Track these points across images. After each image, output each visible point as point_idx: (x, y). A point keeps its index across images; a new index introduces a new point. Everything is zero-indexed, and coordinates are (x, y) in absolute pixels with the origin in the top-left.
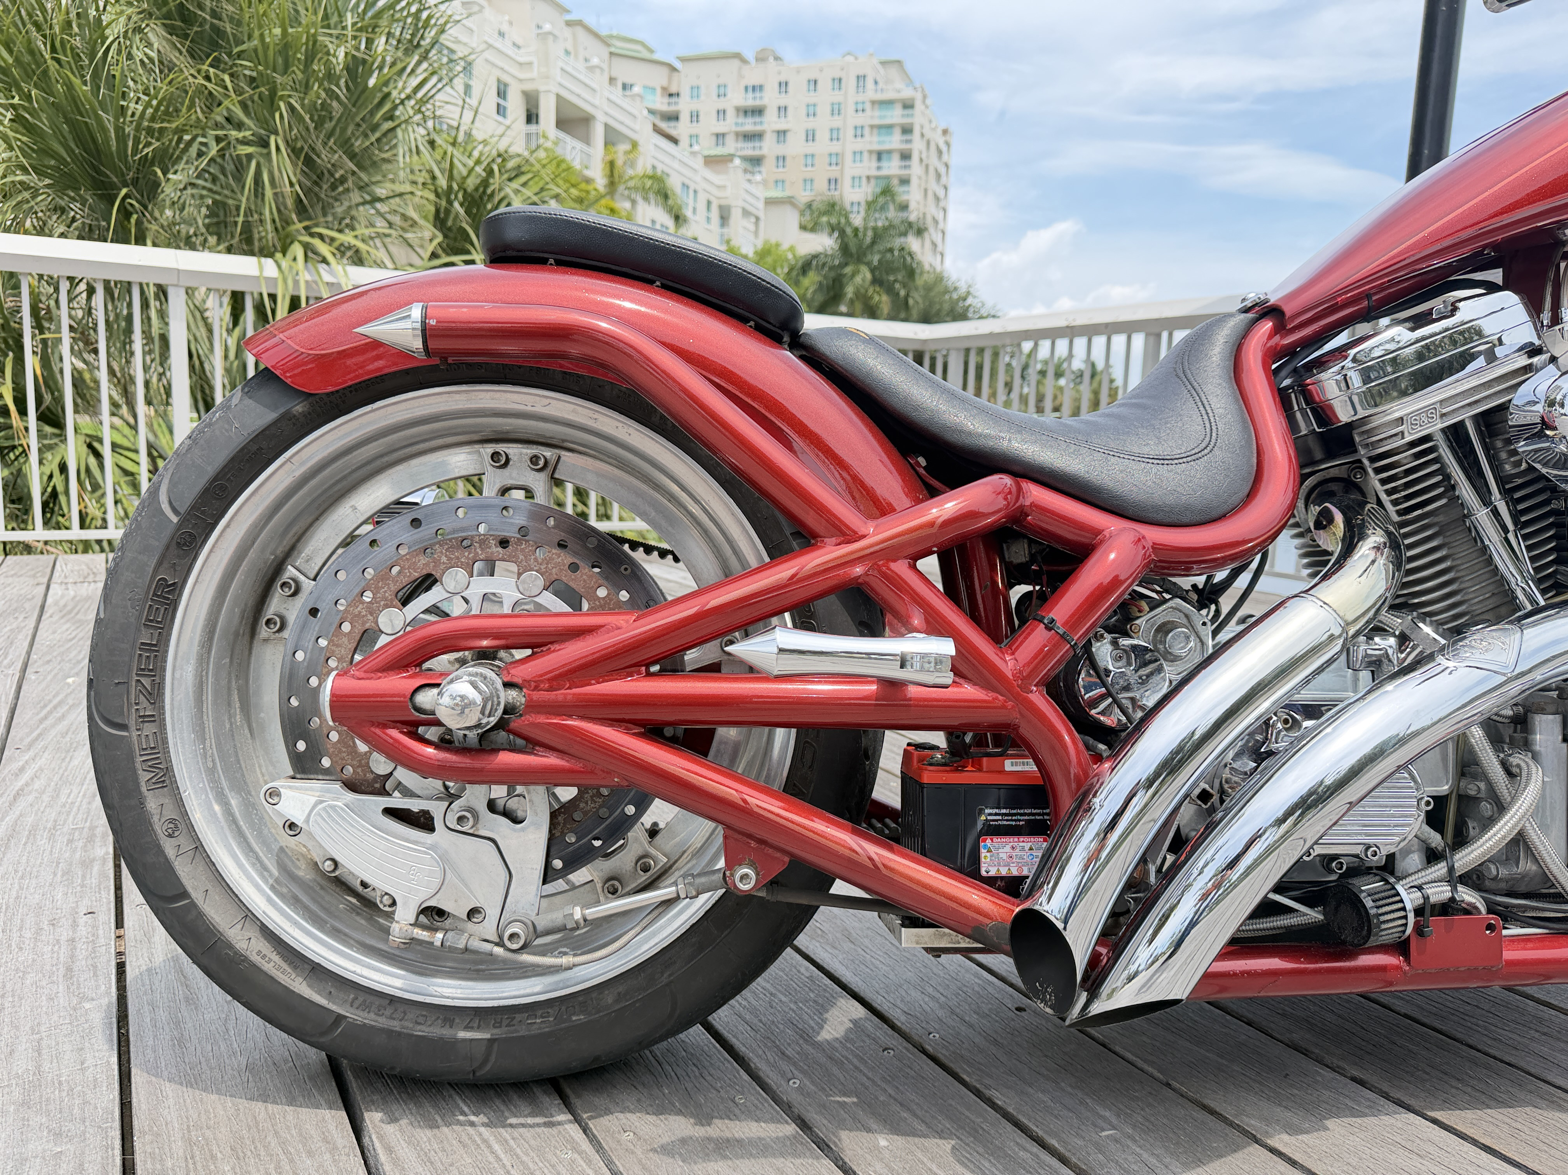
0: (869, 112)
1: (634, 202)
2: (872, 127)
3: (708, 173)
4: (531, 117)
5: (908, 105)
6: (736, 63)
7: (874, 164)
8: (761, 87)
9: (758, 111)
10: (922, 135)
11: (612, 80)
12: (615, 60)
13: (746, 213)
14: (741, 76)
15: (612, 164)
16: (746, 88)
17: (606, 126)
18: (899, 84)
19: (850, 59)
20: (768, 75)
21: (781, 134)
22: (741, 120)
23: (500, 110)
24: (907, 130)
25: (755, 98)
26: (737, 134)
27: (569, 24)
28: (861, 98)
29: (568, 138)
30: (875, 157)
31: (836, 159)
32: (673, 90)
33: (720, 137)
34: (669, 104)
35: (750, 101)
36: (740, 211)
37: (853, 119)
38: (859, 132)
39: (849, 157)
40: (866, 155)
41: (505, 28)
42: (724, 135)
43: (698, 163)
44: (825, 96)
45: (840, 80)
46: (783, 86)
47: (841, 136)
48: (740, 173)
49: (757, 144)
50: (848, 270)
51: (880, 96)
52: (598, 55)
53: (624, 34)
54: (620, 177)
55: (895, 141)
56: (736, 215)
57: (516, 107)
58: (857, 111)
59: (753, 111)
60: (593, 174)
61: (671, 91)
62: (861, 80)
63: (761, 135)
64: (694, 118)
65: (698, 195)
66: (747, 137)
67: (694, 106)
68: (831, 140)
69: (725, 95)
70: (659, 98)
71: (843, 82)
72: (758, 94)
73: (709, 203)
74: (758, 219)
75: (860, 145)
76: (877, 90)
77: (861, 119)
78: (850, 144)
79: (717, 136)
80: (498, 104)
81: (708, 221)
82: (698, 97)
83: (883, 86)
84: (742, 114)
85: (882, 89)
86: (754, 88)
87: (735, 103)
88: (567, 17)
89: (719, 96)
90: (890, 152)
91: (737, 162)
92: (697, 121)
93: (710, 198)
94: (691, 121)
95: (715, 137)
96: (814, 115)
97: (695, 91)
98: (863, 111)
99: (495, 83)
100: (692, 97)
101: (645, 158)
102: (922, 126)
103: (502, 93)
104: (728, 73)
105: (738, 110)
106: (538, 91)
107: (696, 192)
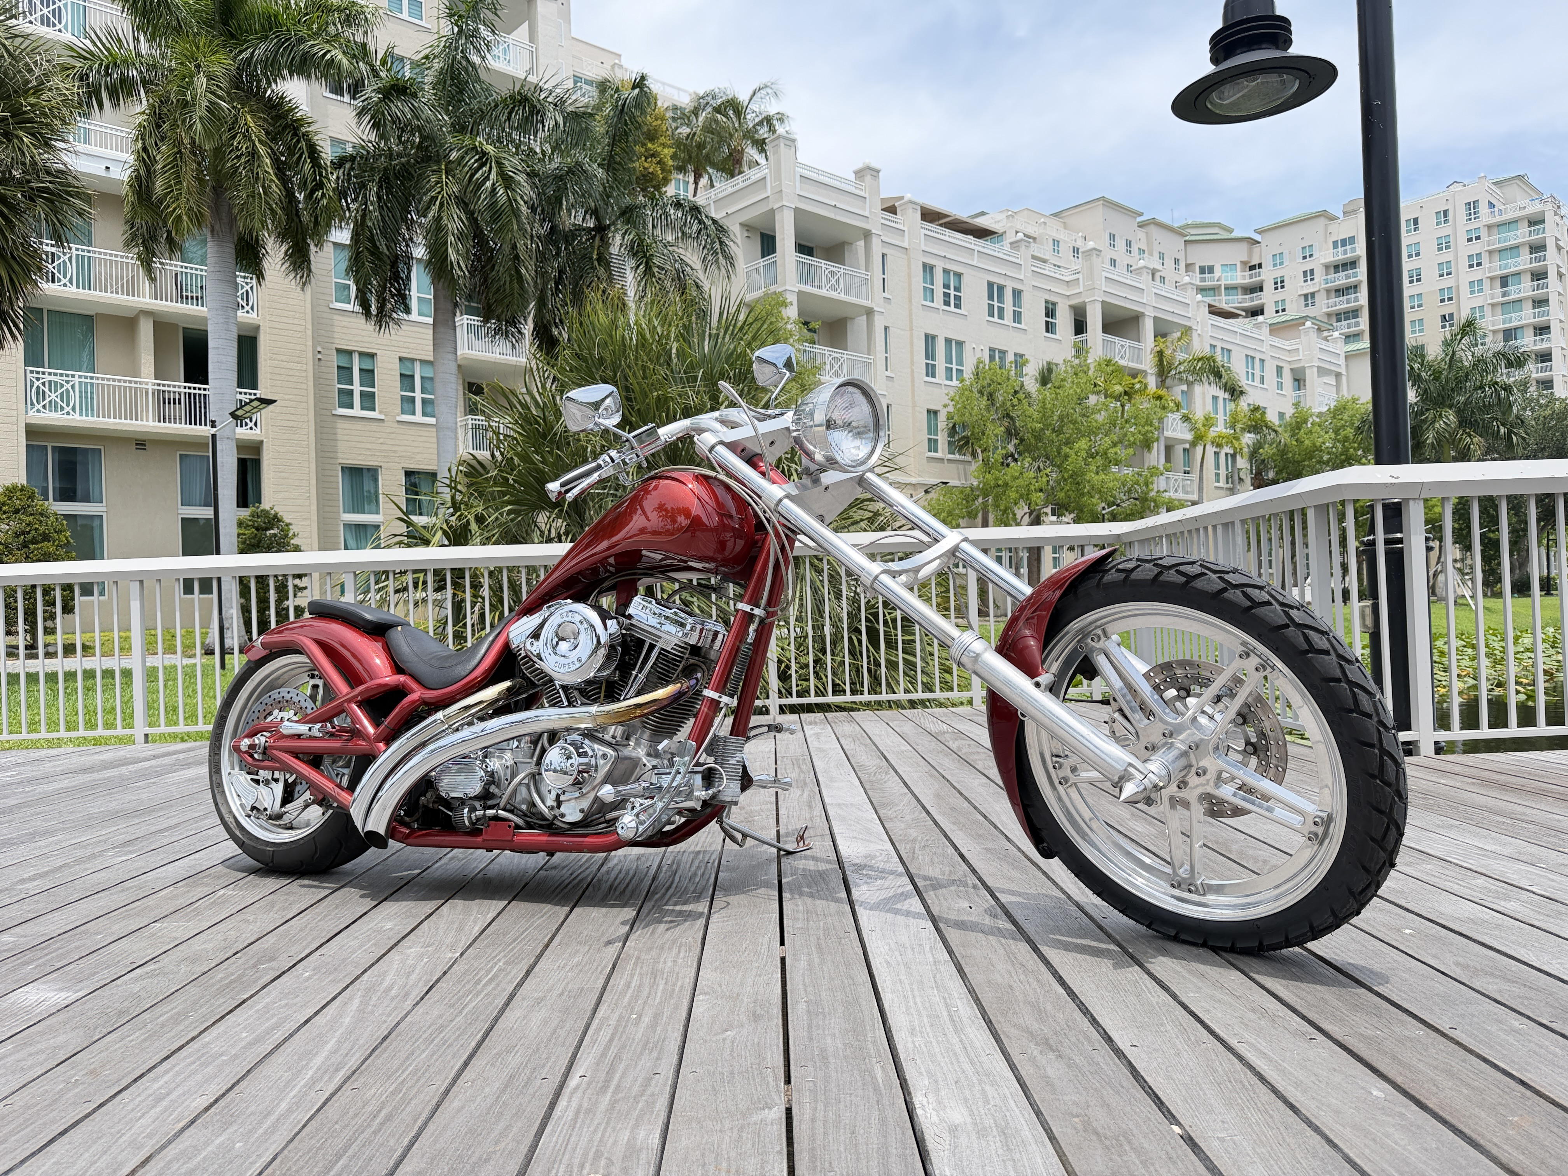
0: (1485, 238)
1: (1189, 384)
2: (1490, 252)
3: (1278, 342)
4: (1080, 327)
5: (1536, 221)
6: (1322, 221)
7: (1499, 290)
8: (1352, 240)
9: (1352, 264)
10: (1559, 248)
11: (1189, 267)
12: (1190, 248)
13: (1322, 371)
14: (1328, 234)
15: (1160, 354)
16: (1335, 243)
17: (1155, 318)
18: (1525, 202)
19: (1458, 188)
20: (1360, 225)
22: (1331, 276)
23: (1049, 327)
24: (1537, 248)
25: (1345, 253)
26: (1328, 291)
27: (1141, 225)
28: (1474, 225)
29: (1116, 339)
30: (1498, 283)
31: (1447, 296)
32: (1255, 262)
33: (1309, 298)
34: (1251, 277)
35: (1340, 256)
36: (1315, 369)
37: (1465, 250)
38: (1475, 262)
39: (1465, 289)
40: (1486, 284)
41: (1079, 243)
42: (1313, 295)
43: (1269, 332)
44: (1429, 232)
45: (1446, 212)
47: (1453, 270)
48: (1313, 335)
49: (1352, 296)
50: (1430, 415)
51: (1497, 219)
52: (1174, 246)
53: (1199, 220)
54: (1170, 364)
55: (1524, 261)
56: (1311, 376)
57: (1064, 321)
58: (1470, 240)
59: (1345, 265)
60: (1142, 367)
61: (1253, 263)
62: (1472, 207)
63: (1356, 287)
64: (1279, 285)
65: (1266, 364)
66: (1340, 291)
67: (1278, 274)
68: (1441, 275)
69: (1311, 256)
70: (1239, 274)
71: (1451, 214)
72: (1348, 247)
73: (1279, 369)
74: (1338, 375)
75: (1477, 274)
76: (1493, 213)
77: (1476, 248)
78: (1465, 276)
79: (1306, 296)
80: (1047, 322)
81: (1280, 386)
82: (1281, 263)
83: (1502, 207)
84: (1332, 270)
85: (1500, 211)
86: (1344, 242)
87: (1323, 261)
88: (1139, 219)
89: (1304, 258)
90: (1518, 274)
91: (1308, 324)
92: (1282, 287)
93: (1281, 364)
94: (1276, 288)
95: (1303, 298)
96: (1418, 254)
97: (1278, 259)
98: (1478, 238)
99: (1043, 304)
100: (1275, 265)
101: (1202, 341)
102: (1557, 239)
103: (1050, 311)
104: (1313, 233)
105: (1327, 267)
106: (1085, 303)
107: (1262, 361)
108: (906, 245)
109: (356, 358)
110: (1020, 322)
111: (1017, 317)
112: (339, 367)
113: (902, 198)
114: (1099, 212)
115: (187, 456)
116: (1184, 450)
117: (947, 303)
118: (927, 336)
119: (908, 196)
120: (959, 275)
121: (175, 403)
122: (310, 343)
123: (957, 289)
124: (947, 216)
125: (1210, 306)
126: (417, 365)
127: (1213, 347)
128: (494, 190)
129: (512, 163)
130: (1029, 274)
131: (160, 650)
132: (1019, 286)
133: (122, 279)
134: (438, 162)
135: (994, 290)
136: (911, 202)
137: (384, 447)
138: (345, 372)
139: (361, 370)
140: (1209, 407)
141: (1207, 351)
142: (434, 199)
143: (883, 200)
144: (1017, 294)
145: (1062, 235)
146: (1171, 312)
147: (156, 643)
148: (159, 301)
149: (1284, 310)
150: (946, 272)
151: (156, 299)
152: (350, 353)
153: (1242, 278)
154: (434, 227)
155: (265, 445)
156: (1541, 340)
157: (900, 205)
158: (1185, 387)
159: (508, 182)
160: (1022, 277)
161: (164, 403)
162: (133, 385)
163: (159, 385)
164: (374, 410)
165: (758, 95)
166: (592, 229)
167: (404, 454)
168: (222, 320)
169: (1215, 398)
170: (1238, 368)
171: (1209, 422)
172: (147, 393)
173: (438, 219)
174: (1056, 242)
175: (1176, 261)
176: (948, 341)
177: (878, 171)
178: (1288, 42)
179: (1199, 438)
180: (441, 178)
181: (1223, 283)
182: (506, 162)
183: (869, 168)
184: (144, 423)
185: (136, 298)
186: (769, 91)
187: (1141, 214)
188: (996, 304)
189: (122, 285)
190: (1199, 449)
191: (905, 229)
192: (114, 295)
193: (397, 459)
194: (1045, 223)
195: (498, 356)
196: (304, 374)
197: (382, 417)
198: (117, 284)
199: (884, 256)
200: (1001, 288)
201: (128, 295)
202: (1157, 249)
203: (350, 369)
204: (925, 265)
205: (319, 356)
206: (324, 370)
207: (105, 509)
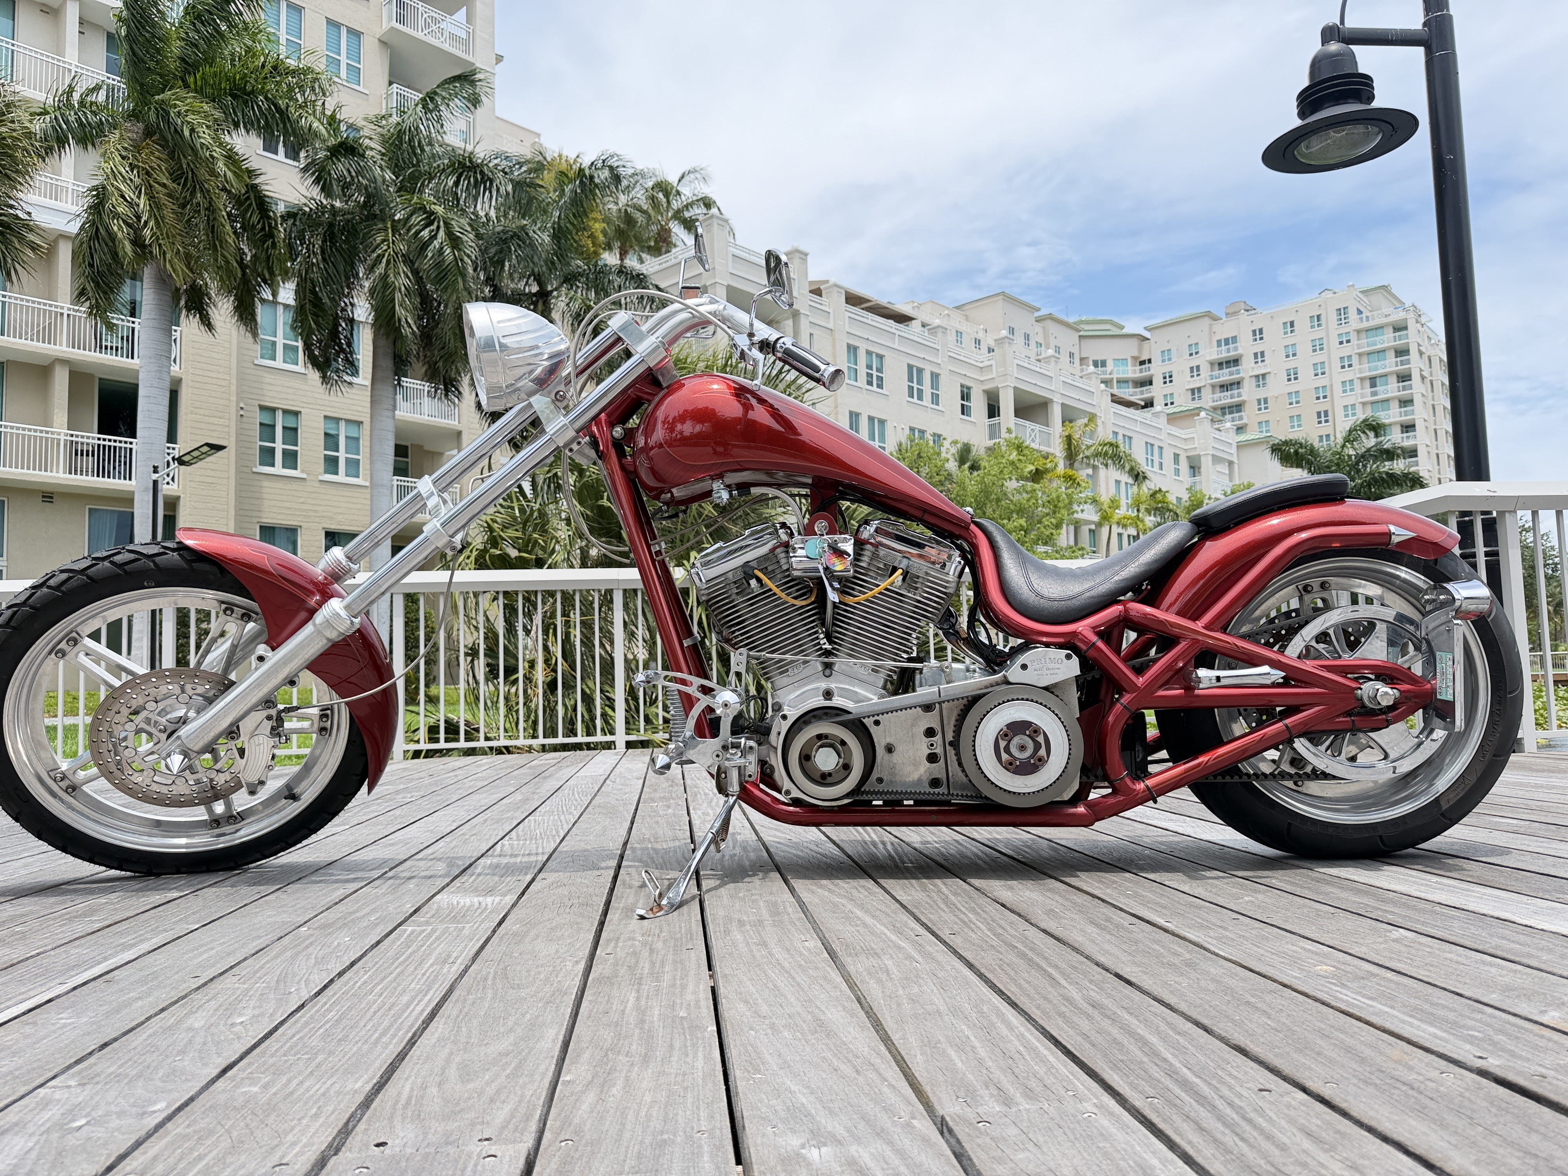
0: (1354, 341)
1: (1095, 468)
2: (1360, 355)
3: (1174, 430)
4: (993, 411)
5: (1400, 328)
6: (1207, 321)
7: (1368, 390)
8: (1234, 339)
9: (1235, 362)
10: (1421, 353)
11: (1083, 360)
12: (1084, 342)
13: (1216, 459)
14: (1212, 333)
15: (1069, 438)
16: (1219, 342)
17: (1063, 404)
18: (1389, 310)
19: (1329, 295)
20: (1241, 326)
21: (1261, 379)
22: (1216, 372)
23: (964, 410)
24: (1402, 352)
25: (1228, 351)
26: (1213, 386)
27: (1039, 320)
28: (1344, 329)
29: (1027, 423)
30: (1367, 383)
31: (1322, 394)
32: (1145, 357)
33: (1195, 392)
34: (1141, 371)
35: (1224, 354)
36: (1210, 458)
37: (1337, 352)
38: (1346, 364)
39: (1338, 389)
40: (1357, 383)
41: (981, 335)
42: (1199, 389)
43: (1162, 422)
44: (1304, 334)
45: (1319, 317)
46: (1258, 334)
47: (1327, 370)
48: (1207, 424)
49: (1236, 392)
51: (1365, 325)
52: (1068, 341)
53: (1092, 317)
54: (1078, 448)
55: (1390, 364)
56: (1206, 464)
57: (979, 405)
58: (1341, 343)
59: (1228, 362)
60: (1051, 450)
61: (1143, 359)
62: (1342, 313)
63: (1238, 383)
64: (1168, 380)
65: (1164, 451)
66: (1225, 387)
67: (1167, 369)
68: (1316, 375)
69: (1197, 353)
70: (1130, 368)
71: (1323, 318)
72: (1231, 346)
73: (1176, 457)
74: (1231, 463)
75: (1349, 374)
76: (1361, 319)
77: (1346, 350)
78: (1337, 376)
79: (1193, 391)
80: (963, 405)
81: (1177, 472)
82: (1170, 359)
83: (1369, 314)
84: (1217, 367)
85: (1367, 317)
86: (1227, 341)
87: (1209, 358)
88: (1037, 314)
89: (1191, 355)
90: (1385, 375)
91: (1203, 414)
92: (1171, 381)
93: (1178, 452)
94: (1165, 383)
95: (1190, 393)
96: (1294, 355)
97: (1166, 354)
98: (1348, 341)
99: (959, 388)
100: (1163, 361)
101: (1105, 428)
102: (1419, 345)
103: (965, 396)
104: (1199, 332)
105: (1212, 364)
106: (998, 388)
107: (1161, 448)
108: (831, 326)
109: (279, 415)
110: (937, 404)
111: (935, 399)
112: (261, 424)
113: (827, 282)
114: (999, 306)
115: (96, 510)
116: (1090, 530)
117: (870, 383)
118: (851, 413)
119: (833, 280)
120: (881, 357)
121: (88, 455)
122: (234, 398)
123: (880, 370)
124: (869, 301)
125: (1112, 395)
126: (342, 424)
127: (1116, 434)
128: (441, 251)
129: (460, 224)
130: (946, 359)
131: (60, 712)
132: (937, 371)
133: (38, 325)
134: (383, 221)
135: (914, 373)
136: (836, 285)
137: (304, 507)
138: (268, 430)
139: (284, 428)
140: (1113, 490)
141: (1110, 438)
142: (380, 257)
143: (811, 283)
144: (935, 377)
145: (964, 327)
146: (1077, 400)
147: (57, 705)
148: (76, 350)
149: (1172, 403)
150: (869, 353)
151: (73, 347)
152: (273, 410)
153: (1133, 372)
154: (381, 285)
155: (182, 501)
156: (1408, 437)
157: (826, 288)
158: (1090, 471)
159: (455, 241)
160: (939, 361)
161: (76, 454)
162: (44, 435)
163: (72, 436)
164: (296, 469)
165: (686, 178)
166: (535, 295)
167: (325, 514)
168: (155, 369)
169: (1118, 482)
170: (1139, 454)
171: (1114, 504)
172: (58, 445)
173: (384, 277)
174: (959, 333)
175: (1071, 355)
176: (871, 419)
177: (806, 255)
178: (1371, 98)
179: (1105, 518)
180: (387, 235)
181: (1115, 376)
182: (453, 222)
183: (797, 251)
184: (54, 474)
185: (52, 346)
186: (698, 176)
187: (1038, 310)
188: (915, 386)
189: (38, 332)
190: (1105, 530)
191: (830, 311)
192: (29, 342)
193: (317, 520)
194: (948, 315)
195: (426, 418)
196: (226, 430)
197: (304, 476)
198: (32, 330)
199: (811, 334)
200: (920, 371)
201: (44, 342)
202: (1053, 342)
203: (273, 427)
204: (849, 346)
205: (242, 412)
206: (246, 426)
207: (5, 564)
